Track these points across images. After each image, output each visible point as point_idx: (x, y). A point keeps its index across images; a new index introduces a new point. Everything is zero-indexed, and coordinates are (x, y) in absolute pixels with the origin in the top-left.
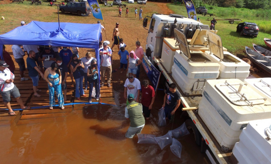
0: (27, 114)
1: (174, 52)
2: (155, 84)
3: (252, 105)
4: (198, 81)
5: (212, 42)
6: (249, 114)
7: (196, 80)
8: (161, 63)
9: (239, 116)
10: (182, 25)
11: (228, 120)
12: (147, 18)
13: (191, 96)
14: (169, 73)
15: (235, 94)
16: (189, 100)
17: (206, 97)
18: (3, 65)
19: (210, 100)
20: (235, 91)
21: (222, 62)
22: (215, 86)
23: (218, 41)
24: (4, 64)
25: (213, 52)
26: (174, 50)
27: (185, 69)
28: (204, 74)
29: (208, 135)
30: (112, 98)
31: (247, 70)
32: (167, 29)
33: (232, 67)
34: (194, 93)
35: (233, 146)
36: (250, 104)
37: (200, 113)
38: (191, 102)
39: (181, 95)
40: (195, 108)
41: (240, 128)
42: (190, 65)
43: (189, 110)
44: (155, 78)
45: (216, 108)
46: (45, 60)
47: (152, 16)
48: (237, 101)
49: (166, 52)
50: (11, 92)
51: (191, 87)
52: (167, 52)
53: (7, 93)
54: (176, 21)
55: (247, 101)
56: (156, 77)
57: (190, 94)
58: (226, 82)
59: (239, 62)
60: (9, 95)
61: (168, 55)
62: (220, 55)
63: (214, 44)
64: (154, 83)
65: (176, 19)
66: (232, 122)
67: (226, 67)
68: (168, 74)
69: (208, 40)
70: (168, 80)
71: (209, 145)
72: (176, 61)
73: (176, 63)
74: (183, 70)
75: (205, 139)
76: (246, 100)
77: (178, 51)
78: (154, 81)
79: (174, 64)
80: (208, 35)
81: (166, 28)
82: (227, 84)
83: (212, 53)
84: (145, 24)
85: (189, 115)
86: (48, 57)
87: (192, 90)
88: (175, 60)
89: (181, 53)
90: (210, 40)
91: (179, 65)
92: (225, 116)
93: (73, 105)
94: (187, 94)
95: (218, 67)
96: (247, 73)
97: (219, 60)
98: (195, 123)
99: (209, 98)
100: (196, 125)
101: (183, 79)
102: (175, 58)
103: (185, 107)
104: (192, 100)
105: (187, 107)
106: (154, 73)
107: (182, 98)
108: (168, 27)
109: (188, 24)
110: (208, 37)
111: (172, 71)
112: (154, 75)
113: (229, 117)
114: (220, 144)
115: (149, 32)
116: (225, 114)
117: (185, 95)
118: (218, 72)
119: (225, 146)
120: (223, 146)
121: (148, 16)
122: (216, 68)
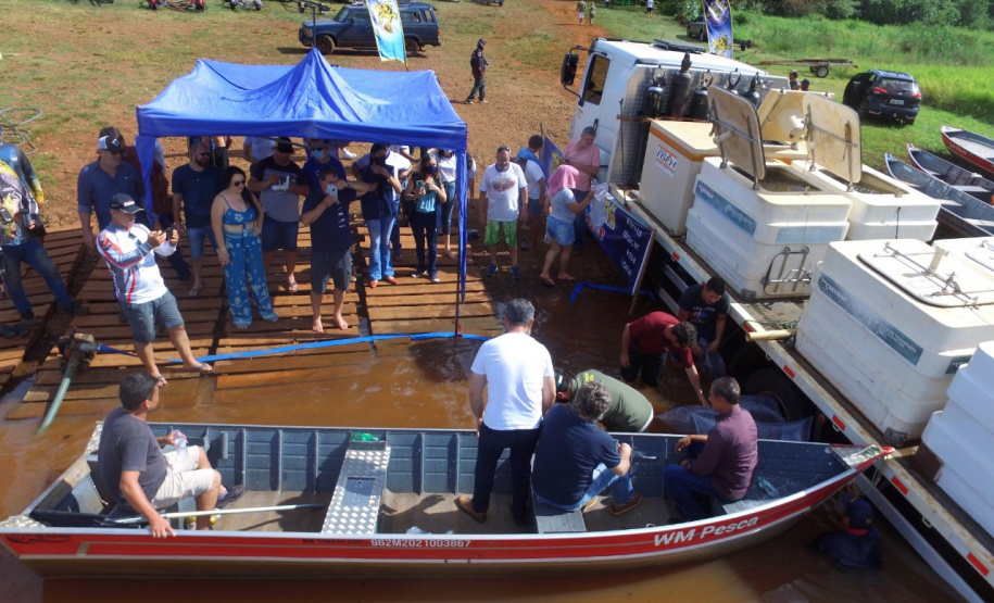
0: (230, 374)
1: (696, 163)
2: (629, 273)
3: (974, 306)
4: (786, 252)
5: (822, 131)
6: (973, 328)
7: (780, 249)
8: (640, 205)
9: (943, 333)
10: (707, 77)
11: (911, 348)
12: (573, 53)
13: (762, 301)
14: (676, 234)
15: (923, 278)
16: (760, 312)
17: (829, 293)
18: (122, 207)
19: (844, 299)
20: (920, 270)
21: (855, 194)
22: (859, 258)
23: (848, 126)
24: (126, 204)
25: (823, 161)
26: (697, 158)
27: (745, 215)
28: (805, 228)
29: (838, 405)
30: (492, 319)
31: (931, 219)
32: (659, 89)
33: (888, 208)
34: (770, 291)
35: (922, 425)
36: (970, 302)
37: (802, 346)
38: (766, 318)
39: (731, 298)
40: (784, 333)
41: (946, 369)
42: (763, 201)
43: (766, 339)
44: (632, 250)
45: (865, 321)
46: (275, 188)
47: (593, 46)
48: (934, 294)
49: (661, 166)
50: (157, 307)
51: (763, 272)
52: (666, 166)
53: (143, 310)
54: (686, 64)
55: (960, 296)
56: (636, 246)
57: (760, 294)
58: (887, 246)
59: (906, 192)
60: (150, 318)
61: (671, 175)
62: (850, 170)
63: (831, 137)
64: (626, 267)
65: (687, 57)
66: (923, 354)
67: (870, 208)
68: (673, 237)
69: (809, 126)
70: (675, 254)
71: (845, 432)
72: (708, 194)
73: (705, 197)
74: (735, 220)
75: (830, 417)
76: (957, 291)
77: (716, 162)
78: (629, 262)
79: (699, 201)
80: (809, 107)
81: (655, 85)
82: (891, 252)
83: (818, 167)
84: (568, 76)
85: (768, 352)
86: (284, 180)
87: (765, 281)
88: (704, 190)
89: (723, 166)
90: (816, 122)
91: (718, 202)
92: (897, 339)
93: (372, 342)
94: (748, 296)
95: (845, 207)
96: (930, 227)
97: (843, 187)
98: (793, 375)
99: (839, 295)
100: (795, 380)
101: (735, 247)
102: (700, 183)
103: (752, 330)
104: (768, 313)
105: (759, 332)
106: (626, 235)
107: (737, 307)
108: (661, 81)
109: (721, 75)
110: (809, 115)
111: (688, 225)
112: (630, 241)
113: (914, 340)
114: (877, 425)
115: (581, 104)
116: (897, 332)
117: (747, 298)
118: (845, 224)
119: (897, 428)
120: (890, 431)
121: (578, 48)
122: (840, 210)
